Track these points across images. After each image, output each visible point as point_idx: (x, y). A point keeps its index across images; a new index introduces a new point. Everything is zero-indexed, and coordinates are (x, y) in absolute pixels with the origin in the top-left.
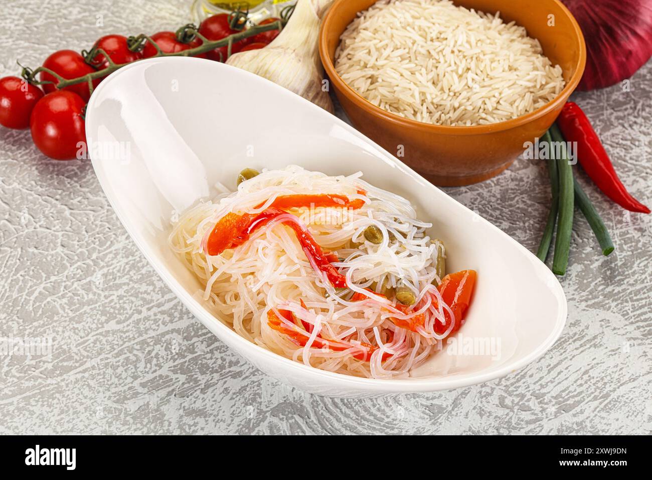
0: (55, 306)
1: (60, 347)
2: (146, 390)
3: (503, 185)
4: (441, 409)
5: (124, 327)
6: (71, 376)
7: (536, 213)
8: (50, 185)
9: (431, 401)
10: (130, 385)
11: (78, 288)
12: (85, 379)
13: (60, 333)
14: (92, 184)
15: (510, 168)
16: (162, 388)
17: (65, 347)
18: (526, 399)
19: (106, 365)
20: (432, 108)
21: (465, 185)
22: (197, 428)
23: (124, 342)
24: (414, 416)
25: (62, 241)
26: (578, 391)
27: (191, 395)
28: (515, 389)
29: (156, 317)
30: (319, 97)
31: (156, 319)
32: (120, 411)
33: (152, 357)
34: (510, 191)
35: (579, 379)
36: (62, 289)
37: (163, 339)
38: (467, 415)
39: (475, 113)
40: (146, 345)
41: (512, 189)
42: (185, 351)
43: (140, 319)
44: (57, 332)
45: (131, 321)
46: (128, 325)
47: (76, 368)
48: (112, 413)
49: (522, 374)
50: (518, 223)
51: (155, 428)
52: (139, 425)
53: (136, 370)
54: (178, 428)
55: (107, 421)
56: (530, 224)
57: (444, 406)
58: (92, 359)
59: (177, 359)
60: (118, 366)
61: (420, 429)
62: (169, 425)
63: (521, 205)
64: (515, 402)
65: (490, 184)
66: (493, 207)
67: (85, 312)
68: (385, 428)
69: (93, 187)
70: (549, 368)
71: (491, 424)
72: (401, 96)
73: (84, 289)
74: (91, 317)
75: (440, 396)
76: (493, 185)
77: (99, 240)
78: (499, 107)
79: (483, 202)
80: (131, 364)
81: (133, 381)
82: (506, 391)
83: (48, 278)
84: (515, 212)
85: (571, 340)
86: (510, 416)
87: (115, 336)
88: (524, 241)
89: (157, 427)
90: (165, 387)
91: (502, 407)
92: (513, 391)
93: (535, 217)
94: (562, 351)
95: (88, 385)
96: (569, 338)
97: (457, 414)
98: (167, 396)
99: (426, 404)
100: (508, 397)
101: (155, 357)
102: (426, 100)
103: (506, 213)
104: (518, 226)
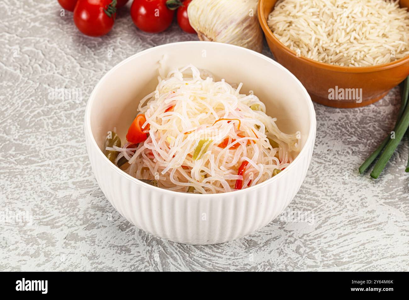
0: (43, 123)
1: (35, 148)
2: (75, 186)
3: (366, 113)
4: (256, 244)
5: (79, 145)
6: (33, 167)
7: (378, 136)
8: (75, 49)
9: (251, 238)
10: (66, 181)
11: (63, 115)
12: (40, 171)
13: (38, 140)
14: (102, 55)
15: (376, 104)
16: (85, 188)
17: (37, 149)
18: (314, 251)
19: (57, 166)
20: (321, 50)
21: (340, 108)
22: (95, 217)
23: (75, 155)
24: (236, 244)
25: (66, 84)
26: (352, 255)
27: (101, 196)
28: (310, 244)
30: (251, 28)
32: (52, 195)
33: (88, 168)
34: (368, 118)
35: (356, 247)
36: (53, 113)
38: (270, 252)
39: (348, 59)
40: (87, 159)
41: (370, 117)
44: (37, 139)
46: (83, 145)
47: (38, 162)
48: (47, 195)
49: (320, 235)
50: (363, 139)
51: (69, 211)
52: (60, 207)
53: (74, 173)
54: (83, 214)
55: (41, 199)
56: (371, 142)
57: (259, 243)
58: (50, 159)
60: (64, 168)
61: (236, 253)
62: (78, 211)
63: (371, 129)
64: (306, 252)
65: (357, 111)
66: (352, 126)
67: (60, 131)
68: (213, 247)
69: (101, 56)
70: (340, 235)
71: (284, 261)
72: (302, 38)
73: (66, 117)
74: (62, 134)
75: (259, 236)
76: (359, 111)
77: (89, 90)
78: (365, 59)
79: (347, 121)
80: (73, 169)
81: (69, 179)
82: (303, 243)
83: (47, 105)
84: (365, 132)
85: (363, 222)
86: (299, 259)
87: (71, 149)
88: (362, 152)
89: (70, 211)
90: (87, 188)
91: (296, 252)
92: (308, 244)
93: (376, 138)
94: (354, 227)
95: (40, 175)
96: (362, 220)
97: (265, 250)
98: (86, 193)
99: (247, 239)
100: (304, 247)
101: (90, 168)
102: (319, 44)
103: (358, 131)
104: (362, 141)
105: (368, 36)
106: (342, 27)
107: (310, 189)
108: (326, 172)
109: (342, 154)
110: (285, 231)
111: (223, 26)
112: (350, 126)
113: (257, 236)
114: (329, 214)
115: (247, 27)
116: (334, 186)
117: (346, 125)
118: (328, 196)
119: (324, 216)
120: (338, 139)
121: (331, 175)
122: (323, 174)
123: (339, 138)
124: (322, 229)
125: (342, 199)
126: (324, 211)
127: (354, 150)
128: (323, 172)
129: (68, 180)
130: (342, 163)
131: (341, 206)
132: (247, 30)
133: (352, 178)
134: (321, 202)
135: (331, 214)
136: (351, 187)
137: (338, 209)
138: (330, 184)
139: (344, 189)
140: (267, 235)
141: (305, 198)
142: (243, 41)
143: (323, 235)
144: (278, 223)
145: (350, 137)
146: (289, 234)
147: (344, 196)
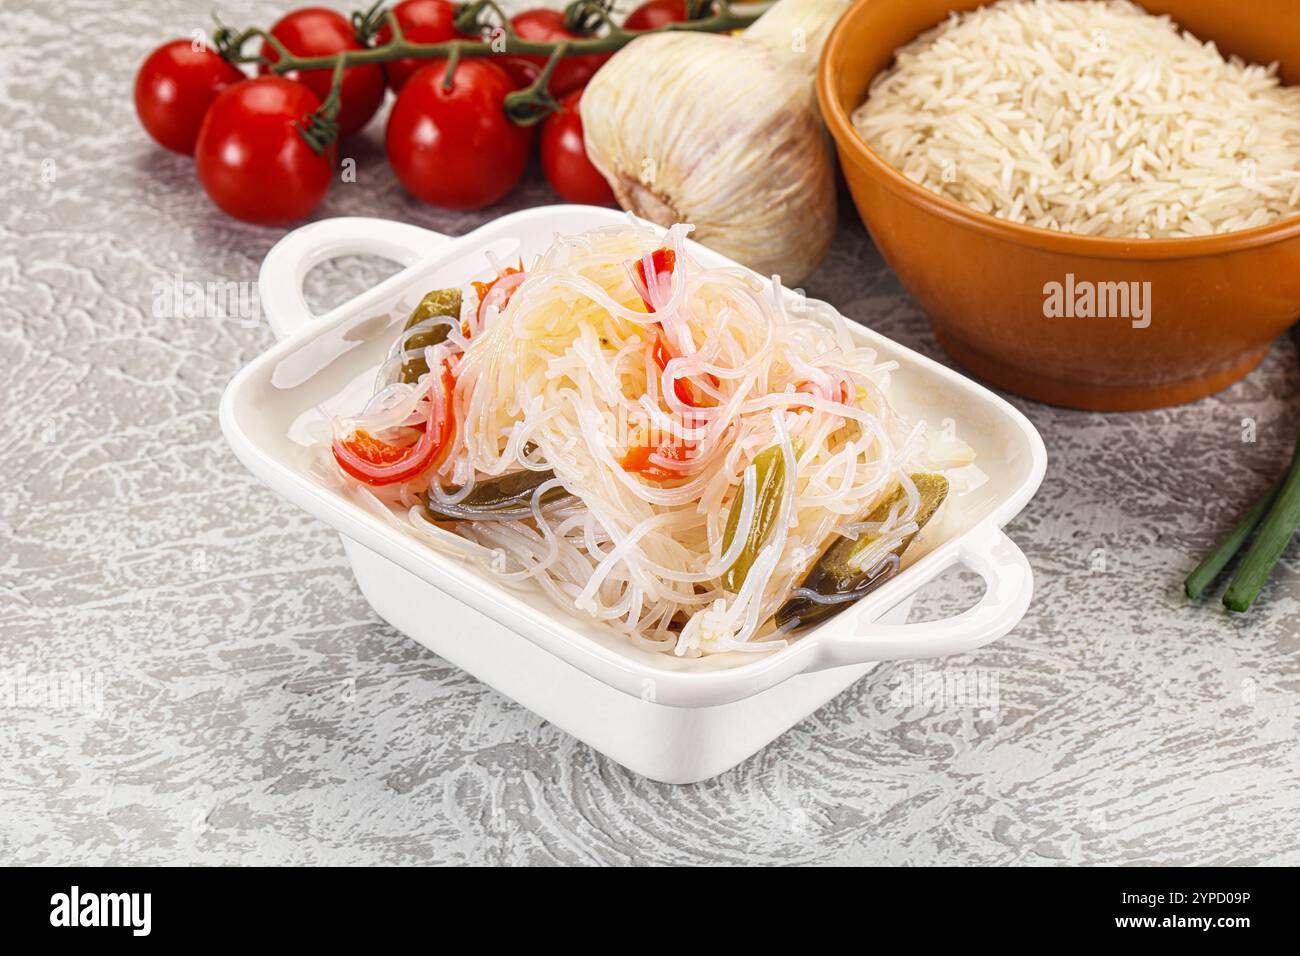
0: (111, 482)
1: (86, 556)
2: (229, 664)
3: (1191, 424)
4: (855, 819)
5: (236, 545)
6: (84, 612)
7: (1240, 489)
8: (206, 265)
9: (840, 800)
10: (199, 650)
11: (175, 457)
12: (108, 622)
13: (98, 531)
15: (1222, 395)
16: (262, 669)
17: (96, 558)
18: (1057, 834)
19: (164, 607)
20: (1035, 208)
21: (1103, 411)
22: (302, 754)
23: (224, 572)
24: (788, 821)
25: (182, 367)
26: (1187, 840)
27: (319, 692)
28: (1040, 811)
29: (312, 539)
30: (796, 151)
31: (312, 542)
32: (154, 692)
33: (269, 610)
34: (1199, 438)
35: (1197, 818)
36: (141, 452)
37: (309, 582)
38: (908, 841)
39: (1129, 231)
40: (267, 585)
41: (1206, 436)
42: (346, 611)
43: (278, 537)
44: (93, 529)
45: (256, 536)
46: (248, 543)
47: (100, 598)
48: (135, 694)
49: (1071, 785)
50: (1190, 500)
51: (213, 737)
52: (181, 727)
53: (224, 625)
54: (264, 747)
55: (118, 706)
56: (1218, 505)
57: (866, 814)
58: (140, 588)
59: (319, 623)
60: (191, 612)
61: (791, 847)
62: (246, 739)
63: (1214, 469)
64: (1030, 836)
65: (1161, 418)
66: (1149, 461)
67: (169, 504)
68: (713, 832)
70: (1139, 785)
72: (971, 171)
73: (185, 461)
74: (176, 514)
75: (867, 793)
76: (1167, 420)
79: (1131, 449)
80: (219, 613)
81: (207, 645)
82: (1017, 811)
83: (122, 427)
84: (1193, 478)
85: (1213, 742)
87: (210, 557)
88: (1190, 535)
89: (219, 737)
90: (271, 669)
91: (996, 839)
92: (1037, 814)
93: (1234, 495)
94: (1184, 759)
95: (110, 635)
96: (1210, 737)
97: (888, 834)
98: (268, 684)
99: (826, 802)
100: (1020, 823)
101: (276, 611)
102: (1026, 189)
103: (1172, 477)
104: (1188, 506)
105: (1189, 157)
106: (1101, 134)
107: (1026, 651)
108: (1076, 598)
109: (1122, 543)
110: (950, 775)
111: (702, 144)
112: (1141, 461)
113: (858, 793)
114: (1095, 725)
115: (784, 148)
116: (1104, 638)
117: (1128, 460)
118: (1089, 669)
119: (1080, 730)
120: (1104, 502)
121: (1093, 607)
122: (1065, 606)
123: (1108, 498)
124: (1078, 766)
125: (1138, 677)
126: (1080, 715)
127: (1162, 531)
128: (1064, 600)
129: (203, 648)
130: (1125, 570)
131: (1135, 697)
132: (784, 159)
133: (1163, 614)
134: (1066, 687)
135: (1103, 722)
136: (1164, 642)
137: (1125, 708)
138: (1090, 632)
139: (1139, 646)
140: (891, 788)
141: (1009, 678)
142: (774, 193)
143: (1082, 784)
144: (927, 752)
145: (1144, 494)
146: (966, 785)
147: (1140, 668)
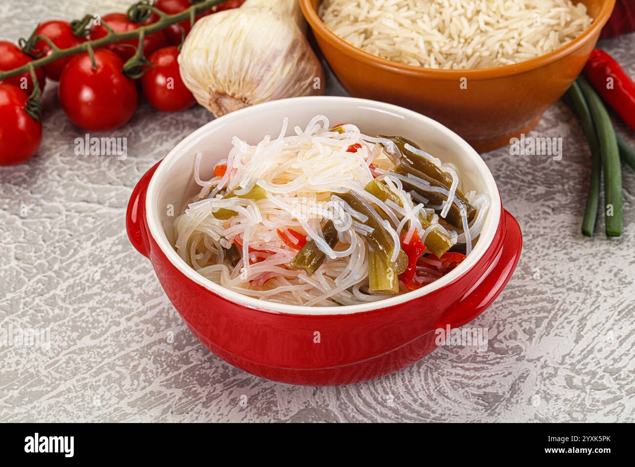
1: (26, 371)
2: (136, 409)
4: (497, 398)
5: (101, 342)
6: (43, 402)
7: (575, 174)
9: (484, 390)
10: (116, 406)
11: (40, 303)
12: (60, 404)
13: (24, 356)
14: (45, 189)
15: (537, 128)
16: (155, 406)
17: (32, 370)
18: (598, 376)
19: (84, 387)
20: (441, 58)
23: (103, 359)
24: (465, 408)
25: (16, 254)
27: (192, 410)
28: (583, 367)
29: (139, 328)
30: (306, 59)
31: (139, 330)
33: (138, 373)
36: (21, 306)
37: (150, 351)
38: (529, 402)
39: (492, 60)
40: (130, 360)
42: (178, 362)
43: (119, 332)
44: (21, 355)
45: (108, 334)
46: (105, 340)
47: (48, 392)
49: (589, 349)
50: (555, 186)
53: (121, 388)
56: (570, 185)
57: (501, 394)
58: (66, 380)
59: (169, 372)
60: (99, 386)
64: (586, 382)
66: (523, 172)
69: (46, 192)
70: (620, 339)
71: (560, 409)
72: (404, 47)
73: (47, 304)
74: (60, 334)
75: (494, 383)
77: (60, 249)
78: (520, 49)
79: (511, 168)
80: (114, 382)
81: (119, 401)
82: (572, 370)
83: (3, 295)
84: (550, 174)
86: (582, 397)
87: (90, 353)
88: (566, 204)
90: (159, 405)
91: (571, 388)
92: (581, 369)
93: (574, 178)
95: (65, 411)
97: (517, 401)
98: (163, 414)
99: (478, 393)
100: (577, 376)
101: (142, 372)
102: (433, 50)
103: (539, 177)
104: (556, 189)
105: (505, 14)
106: (457, 12)
107: (524, 286)
108: (533, 252)
109: (537, 217)
110: (528, 361)
111: (262, 67)
112: (519, 172)
113: (490, 384)
114: (580, 314)
115: (301, 59)
116: (558, 269)
117: (513, 174)
118: (560, 286)
119: (575, 319)
120: (516, 199)
121: (543, 254)
122: (530, 258)
123: (516, 196)
124: (585, 339)
125: (586, 284)
126: (570, 312)
127: (552, 206)
128: (528, 254)
129: (118, 403)
130: (547, 230)
131: (590, 294)
132: (303, 64)
133: (578, 248)
134: (555, 299)
135: (584, 311)
136: (587, 262)
137: (589, 302)
138: (550, 268)
139: (577, 268)
140: (505, 376)
141: (525, 302)
142: (303, 83)
143: (594, 347)
144: (510, 352)
145: (532, 189)
146: (539, 364)
147: (584, 279)
